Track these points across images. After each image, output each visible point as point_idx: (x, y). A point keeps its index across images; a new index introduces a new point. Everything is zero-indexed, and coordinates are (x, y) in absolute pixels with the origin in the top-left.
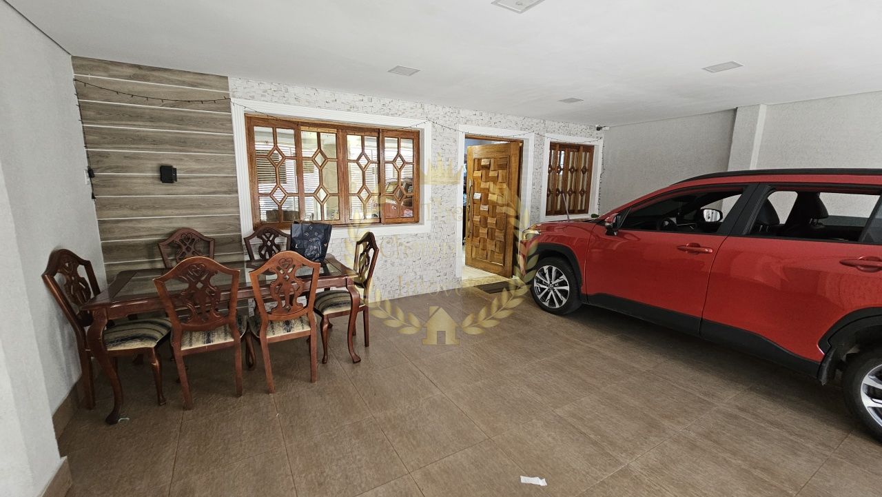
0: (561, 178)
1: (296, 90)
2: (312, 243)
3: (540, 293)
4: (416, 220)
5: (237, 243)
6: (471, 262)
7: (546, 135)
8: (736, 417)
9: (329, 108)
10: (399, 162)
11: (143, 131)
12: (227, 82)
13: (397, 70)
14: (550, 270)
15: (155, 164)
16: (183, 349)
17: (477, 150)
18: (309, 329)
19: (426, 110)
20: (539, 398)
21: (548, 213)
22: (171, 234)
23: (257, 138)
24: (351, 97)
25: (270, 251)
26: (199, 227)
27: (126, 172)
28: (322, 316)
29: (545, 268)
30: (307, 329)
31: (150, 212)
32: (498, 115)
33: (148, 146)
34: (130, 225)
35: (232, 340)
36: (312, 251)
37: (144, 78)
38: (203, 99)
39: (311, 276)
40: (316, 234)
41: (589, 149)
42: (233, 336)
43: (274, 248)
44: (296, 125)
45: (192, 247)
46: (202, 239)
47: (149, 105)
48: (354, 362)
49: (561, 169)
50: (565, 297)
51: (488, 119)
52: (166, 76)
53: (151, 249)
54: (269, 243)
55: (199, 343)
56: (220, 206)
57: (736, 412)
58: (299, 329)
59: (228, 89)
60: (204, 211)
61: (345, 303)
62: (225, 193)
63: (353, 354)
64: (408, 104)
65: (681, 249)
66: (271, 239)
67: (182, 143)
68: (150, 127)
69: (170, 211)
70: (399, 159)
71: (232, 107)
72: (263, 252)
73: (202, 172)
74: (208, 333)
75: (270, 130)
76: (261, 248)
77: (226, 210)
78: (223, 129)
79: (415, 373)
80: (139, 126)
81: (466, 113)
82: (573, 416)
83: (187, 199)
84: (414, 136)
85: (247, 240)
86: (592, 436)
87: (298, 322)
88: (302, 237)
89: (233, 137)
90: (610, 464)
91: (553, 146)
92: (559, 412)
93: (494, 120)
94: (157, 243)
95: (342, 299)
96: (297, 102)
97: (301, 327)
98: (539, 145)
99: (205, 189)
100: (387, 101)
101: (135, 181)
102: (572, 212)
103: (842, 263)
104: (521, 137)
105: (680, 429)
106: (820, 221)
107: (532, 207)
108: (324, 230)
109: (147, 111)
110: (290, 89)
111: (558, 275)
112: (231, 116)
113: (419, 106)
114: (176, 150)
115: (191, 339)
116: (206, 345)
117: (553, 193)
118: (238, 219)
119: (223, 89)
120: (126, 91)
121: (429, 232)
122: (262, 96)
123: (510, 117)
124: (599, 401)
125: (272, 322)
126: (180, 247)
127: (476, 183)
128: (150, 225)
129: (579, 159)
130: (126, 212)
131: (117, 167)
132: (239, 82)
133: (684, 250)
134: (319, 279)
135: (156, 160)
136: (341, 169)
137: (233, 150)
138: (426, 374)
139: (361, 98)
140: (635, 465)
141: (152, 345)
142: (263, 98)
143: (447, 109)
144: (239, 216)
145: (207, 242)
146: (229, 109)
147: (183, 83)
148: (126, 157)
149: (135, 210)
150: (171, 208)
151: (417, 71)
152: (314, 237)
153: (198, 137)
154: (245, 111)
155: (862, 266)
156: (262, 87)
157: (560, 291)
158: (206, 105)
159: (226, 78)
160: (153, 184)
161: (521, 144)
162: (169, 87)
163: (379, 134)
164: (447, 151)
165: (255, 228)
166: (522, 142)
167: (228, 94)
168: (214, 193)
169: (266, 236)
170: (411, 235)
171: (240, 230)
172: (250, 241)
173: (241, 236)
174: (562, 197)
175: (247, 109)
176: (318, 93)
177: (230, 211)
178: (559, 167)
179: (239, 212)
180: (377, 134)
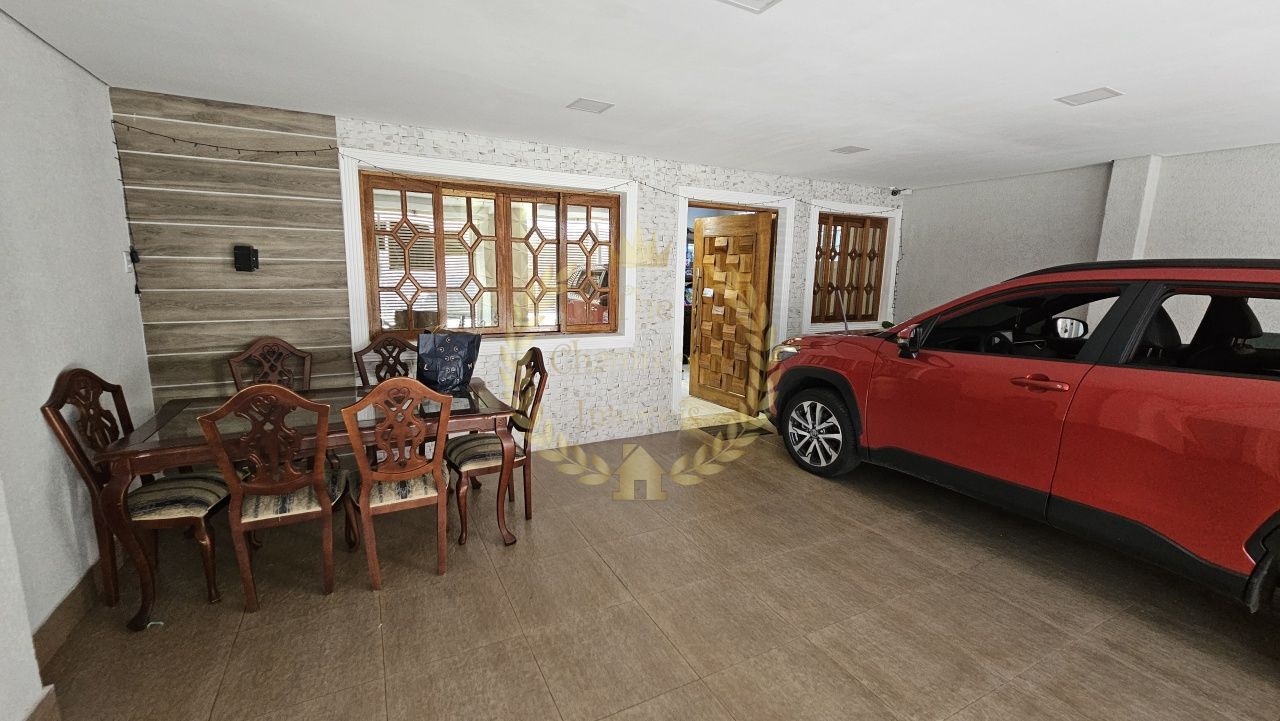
0: (835, 267)
1: (437, 136)
2: (450, 364)
3: (797, 443)
4: (614, 328)
5: (350, 360)
6: (698, 391)
7: (813, 202)
9: (483, 162)
10: (589, 243)
11: (212, 196)
12: (335, 124)
13: (580, 103)
14: (813, 408)
15: (227, 243)
16: (245, 520)
17: (710, 225)
18: (436, 494)
19: (630, 165)
20: (784, 613)
21: (815, 319)
22: (249, 346)
23: (377, 204)
24: (516, 146)
25: (393, 372)
26: (290, 336)
27: (187, 255)
28: (460, 473)
29: (806, 405)
30: (432, 493)
31: (219, 313)
32: (740, 173)
33: (217, 218)
34: (191, 332)
35: (319, 509)
36: (448, 375)
37: (213, 119)
38: (298, 149)
39: (438, 414)
40: (456, 349)
41: (880, 223)
42: (320, 503)
43: (399, 368)
44: (436, 187)
45: (278, 365)
46: (292, 352)
47: (220, 157)
48: (506, 545)
49: (836, 254)
50: (836, 450)
51: (724, 177)
52: (246, 116)
53: (220, 367)
54: (391, 361)
55: (268, 513)
56: (321, 306)
58: (420, 494)
59: (334, 135)
60: (299, 313)
61: (494, 455)
62: (329, 286)
63: (505, 533)
64: (602, 156)
65: (1018, 383)
66: (394, 354)
67: (268, 213)
68: (222, 190)
69: (247, 313)
70: (589, 238)
71: (342, 162)
72: (382, 374)
73: (296, 256)
74: (284, 496)
75: (398, 193)
76: (379, 368)
77: (329, 311)
78: (327, 192)
80: (205, 188)
81: (689, 169)
82: (837, 645)
83: (270, 295)
84: (613, 203)
85: (359, 355)
87: (420, 483)
88: (434, 354)
89: (341, 204)
91: (824, 218)
92: (815, 638)
93: (733, 180)
94: (228, 359)
95: (491, 448)
96: (436, 154)
97: (423, 491)
98: (802, 217)
99: (298, 280)
100: (570, 151)
101: (196, 268)
102: (853, 318)
104: (774, 205)
105: (1010, 675)
106: (1248, 342)
107: (790, 310)
108: (469, 344)
109: (218, 166)
110: (427, 134)
111: (825, 417)
112: (338, 173)
113: (619, 158)
114: (256, 224)
115: (257, 507)
116: (279, 515)
117: (821, 289)
118: (347, 324)
119: (326, 134)
120: (187, 137)
121: (631, 346)
122: (385, 144)
123: (757, 175)
124: (880, 622)
125: (380, 483)
126: (260, 364)
128: (218, 332)
129: (864, 238)
130: (183, 312)
131: (172, 248)
132: (352, 123)
133: (1023, 385)
134: (451, 419)
135: (230, 237)
136: (501, 251)
137: (341, 222)
139: (531, 147)
141: (201, 513)
142: (386, 148)
143: (662, 164)
144: (349, 320)
145: (301, 357)
146: (335, 164)
147: (270, 126)
148: (187, 233)
149: (197, 310)
150: (248, 308)
151: (611, 106)
152: (453, 353)
153: (288, 204)
154: (358, 166)
156: (385, 131)
157: (827, 440)
158: (303, 158)
159: (334, 117)
160: (224, 272)
161: (774, 216)
162: (246, 132)
163: (560, 200)
164: (661, 226)
165: (373, 338)
166: (776, 212)
167: (335, 142)
168: (312, 286)
169: (386, 349)
171: (350, 342)
172: (363, 357)
173: (350, 349)
174: (837, 295)
175: (362, 164)
176: (468, 140)
177: (336, 312)
178: (834, 249)
179: (348, 315)
180: (555, 200)
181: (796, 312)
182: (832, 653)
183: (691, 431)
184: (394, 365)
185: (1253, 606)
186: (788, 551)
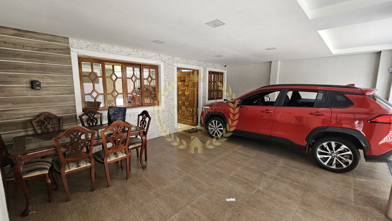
0: (212, 85)
1: (104, 46)
2: (119, 117)
3: (211, 132)
4: (158, 104)
5: (74, 118)
6: (179, 121)
7: (207, 68)
8: (285, 167)
9: (119, 54)
10: (150, 79)
11: (21, 63)
12: (68, 40)
13: (156, 41)
14: (215, 122)
15: (28, 80)
16: (66, 171)
19: (161, 57)
21: (209, 99)
22: (38, 116)
23: (83, 66)
24: (128, 50)
25: (92, 122)
26: (54, 112)
27: (10, 84)
29: (213, 121)
30: (125, 155)
31: (25, 105)
32: (189, 60)
33: (24, 71)
34: (13, 112)
35: (90, 164)
37: (21, 36)
38: (55, 48)
39: (128, 131)
40: (120, 112)
41: (222, 74)
44: (102, 62)
45: (51, 122)
46: (55, 117)
47: (24, 50)
48: (144, 168)
49: (212, 82)
50: (222, 132)
51: (185, 61)
52: (35, 36)
53: (25, 124)
55: (74, 168)
56: (65, 101)
57: (285, 166)
59: (69, 44)
60: (57, 103)
62: (68, 94)
63: (143, 165)
64: (154, 54)
65: (262, 111)
66: (92, 116)
67: (44, 69)
68: (25, 61)
69: (37, 104)
70: (150, 77)
71: (72, 53)
72: (89, 122)
73: (55, 84)
74: (78, 163)
75: (90, 63)
76: (87, 121)
77: (68, 103)
78: (66, 63)
79: (172, 169)
80: (18, 60)
81: (177, 58)
83: (45, 98)
84: (156, 67)
85: (80, 117)
86: (245, 181)
87: (120, 153)
88: (114, 114)
89: (71, 67)
90: (253, 189)
91: (210, 72)
92: (231, 175)
93: (188, 62)
94: (31, 121)
96: (103, 51)
98: (205, 72)
99: (56, 92)
100: (144, 52)
101: (15, 89)
102: (217, 99)
103: (310, 114)
104: (198, 69)
105: (270, 174)
106: (300, 100)
107: (203, 97)
108: (124, 110)
109: (23, 52)
110: (100, 45)
111: (218, 124)
112: (70, 56)
113: (158, 55)
114: (40, 73)
116: (77, 168)
117: (210, 91)
119: (67, 44)
120: (10, 42)
121: (163, 109)
122: (86, 48)
123: (193, 61)
124: (243, 169)
126: (44, 123)
127: (179, 87)
128: (25, 112)
129: (219, 77)
130: (10, 105)
131: (5, 82)
132: (75, 40)
133: (264, 112)
135: (29, 78)
136: (124, 82)
137: (72, 73)
140: (261, 188)
141: (47, 172)
142: (87, 49)
143: (170, 57)
144: (75, 105)
145: (59, 119)
146: (69, 53)
147: (44, 39)
148: (10, 76)
149: (16, 104)
150: (38, 103)
151: (164, 42)
152: (120, 114)
153: (52, 66)
154: (78, 55)
155: (315, 114)
156: (86, 43)
157: (219, 130)
158: (57, 51)
159: (68, 38)
160: (27, 90)
162: (35, 41)
163: (141, 66)
165: (83, 111)
166: (198, 71)
167: (69, 46)
168: (62, 94)
169: (90, 114)
171: (76, 112)
172: (82, 117)
173: (76, 115)
174: (213, 93)
175: (78, 54)
176: (114, 48)
177: (71, 103)
178: (212, 81)
179: (75, 103)
180: (139, 67)
181: (204, 97)
182: (236, 177)
183: (181, 132)
184: (93, 119)
185: (307, 152)
186: (218, 157)
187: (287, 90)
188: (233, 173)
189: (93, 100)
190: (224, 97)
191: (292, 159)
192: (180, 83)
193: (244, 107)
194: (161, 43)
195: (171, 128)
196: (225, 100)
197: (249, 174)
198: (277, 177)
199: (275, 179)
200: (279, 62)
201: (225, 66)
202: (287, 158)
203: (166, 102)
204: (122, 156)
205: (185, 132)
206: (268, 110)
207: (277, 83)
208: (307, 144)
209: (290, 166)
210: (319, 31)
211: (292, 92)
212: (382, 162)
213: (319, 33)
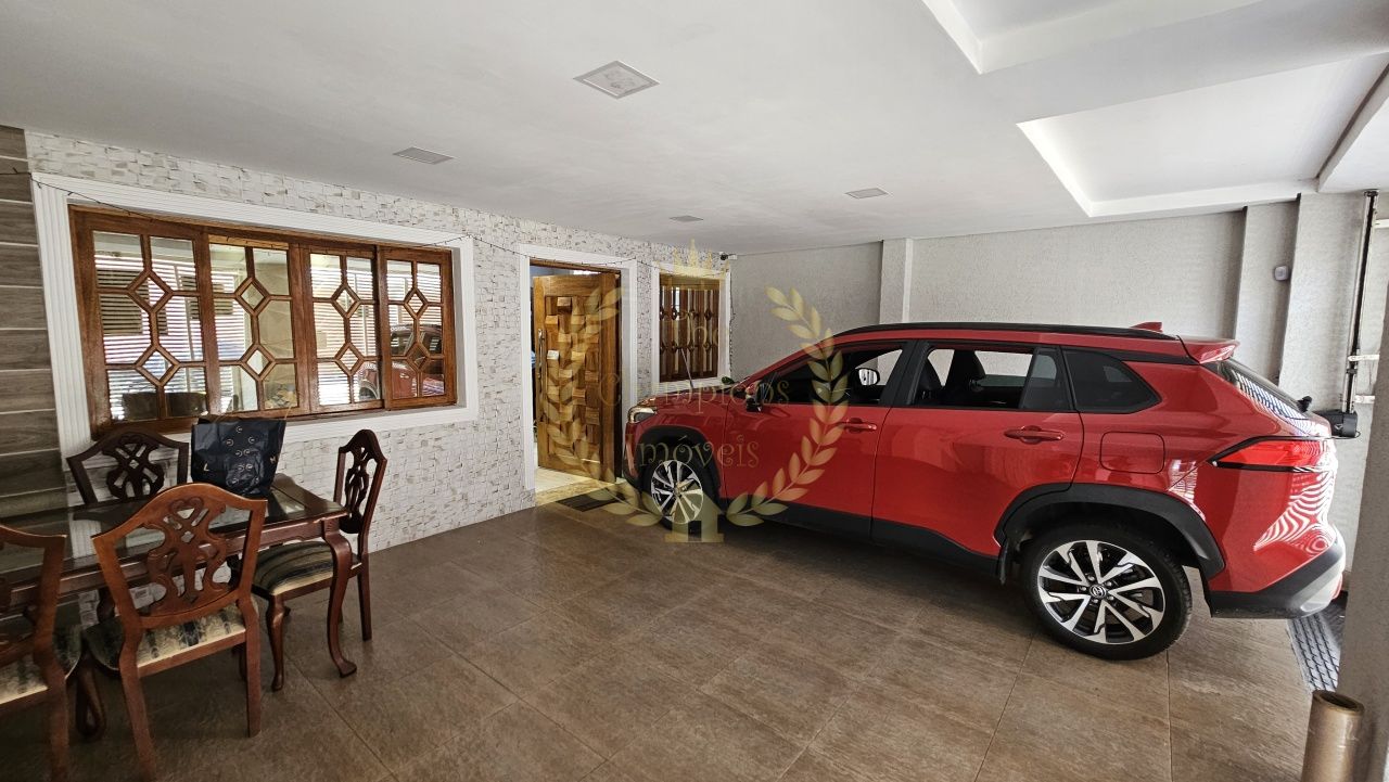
0: (677, 326)
1: (198, 168)
2: (244, 459)
4: (450, 398)
5: (49, 467)
6: (549, 461)
7: (653, 264)
8: (921, 645)
9: (270, 205)
10: (416, 303)
12: (23, 140)
13: (411, 153)
17: (548, 282)
18: (244, 631)
19: (462, 218)
21: (663, 379)
23: (99, 247)
24: (317, 188)
25: (137, 479)
28: (271, 599)
30: (237, 630)
32: (582, 233)
35: (44, 688)
36: (242, 474)
39: (247, 525)
40: (251, 440)
41: (712, 285)
42: (43, 679)
43: (147, 471)
44: (198, 235)
48: (342, 676)
49: (676, 314)
51: (565, 237)
54: (134, 464)
57: (921, 637)
58: (217, 634)
59: (23, 154)
61: (320, 567)
62: (14, 365)
63: (340, 661)
64: (429, 207)
66: (138, 455)
70: (415, 297)
71: (37, 192)
72: (118, 483)
75: (136, 238)
76: (111, 476)
77: (16, 402)
78: (10, 233)
79: (466, 673)
81: (528, 226)
82: (727, 690)
84: (444, 260)
85: (75, 461)
86: (756, 717)
87: (217, 622)
88: (218, 449)
89: (36, 250)
90: (783, 754)
91: (664, 280)
92: (707, 689)
93: (575, 239)
95: (313, 560)
96: (198, 191)
97: (224, 631)
98: (644, 278)
100: (390, 199)
102: (696, 375)
103: (1007, 435)
104: (618, 266)
105: (862, 677)
106: (979, 382)
107: (639, 371)
108: (266, 432)
110: (183, 165)
112: (31, 207)
113: (449, 211)
117: (666, 348)
118: (51, 418)
119: (10, 153)
121: (475, 419)
122: (114, 173)
123: (599, 236)
125: (149, 632)
127: (550, 334)
129: (700, 299)
132: (56, 141)
134: (265, 528)
136: (299, 314)
137: (38, 276)
138: (488, 670)
139: (338, 191)
140: (815, 746)
142: (116, 178)
143: (499, 219)
144: (54, 412)
146: (26, 194)
151: (447, 158)
152: (248, 446)
154: (68, 200)
155: (1025, 437)
156: (114, 156)
159: (21, 132)
161: (617, 276)
163: (378, 254)
164: (501, 285)
165: (96, 436)
166: (619, 273)
167: (26, 164)
169: (124, 449)
170: (443, 426)
171: (56, 442)
172: (84, 462)
173: (58, 454)
174: (680, 355)
175: (73, 197)
176: (248, 177)
177: (27, 404)
178: (674, 310)
179: (53, 405)
180: (370, 255)
181: (644, 372)
182: (724, 698)
183: (548, 505)
184: (140, 468)
185: (1003, 579)
186: (667, 612)
187: (927, 345)
188: (716, 680)
189: (152, 390)
190: (725, 369)
191: (951, 606)
192: (552, 320)
193: (779, 409)
194: (435, 163)
195: (508, 491)
196: (726, 380)
197: (778, 681)
198: (885, 692)
199: (880, 699)
200: (909, 244)
201: (723, 258)
202: (932, 603)
203: (485, 390)
204: (225, 636)
205: (565, 504)
206: (861, 422)
207: (905, 320)
208: (1002, 549)
209: (943, 639)
210: (1020, 125)
211: (953, 352)
212: (1268, 617)
213: (1026, 133)
